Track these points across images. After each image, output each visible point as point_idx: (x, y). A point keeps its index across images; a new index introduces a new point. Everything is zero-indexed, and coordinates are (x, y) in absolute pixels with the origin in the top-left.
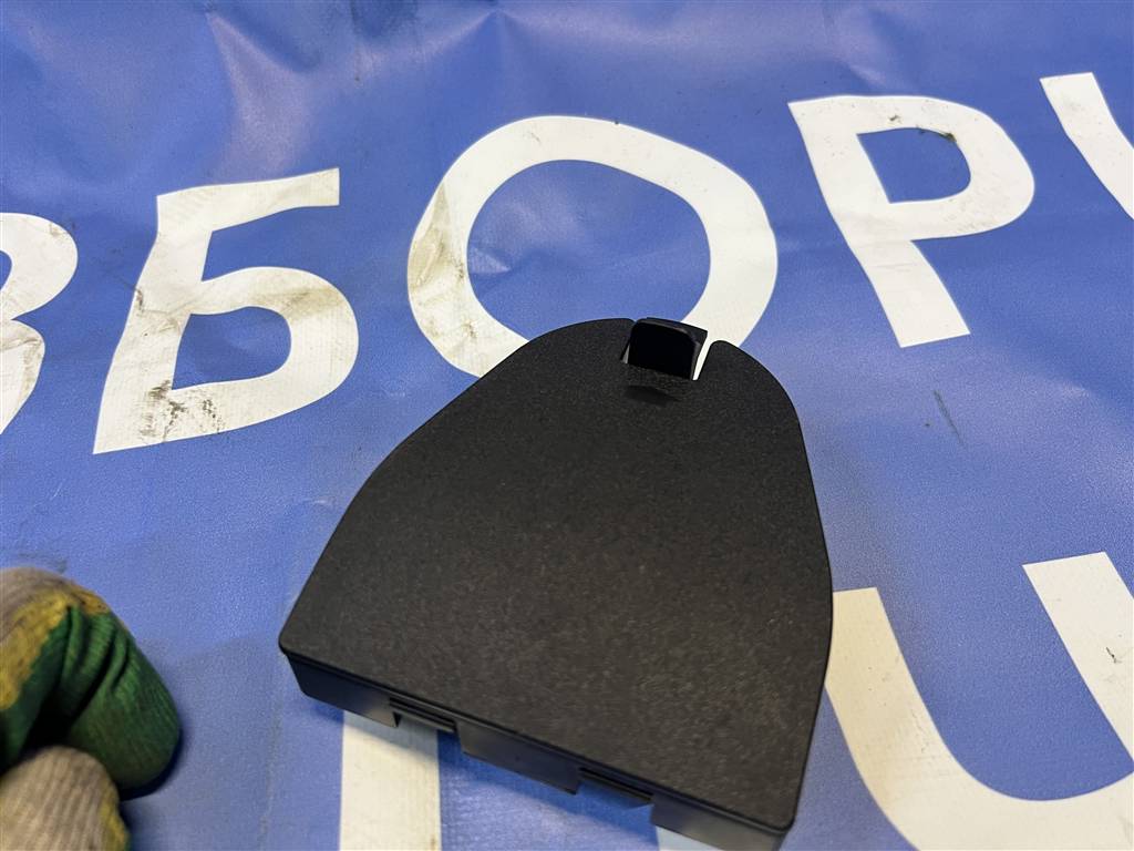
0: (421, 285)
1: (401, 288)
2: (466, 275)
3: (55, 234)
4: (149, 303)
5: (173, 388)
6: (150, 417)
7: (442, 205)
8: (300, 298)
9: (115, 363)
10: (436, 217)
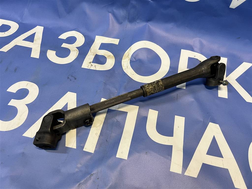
2: (130, 60)
3: (83, 37)
4: (92, 51)
5: (92, 63)
6: (89, 65)
7: (130, 49)
8: (109, 56)
9: (86, 57)
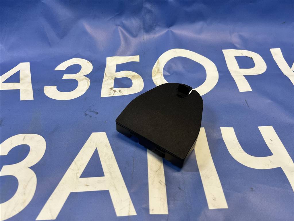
0: (155, 76)
1: (151, 76)
2: (163, 75)
3: (88, 63)
4: (107, 75)
5: (114, 88)
6: (110, 92)
7: (158, 63)
8: (134, 76)
9: (103, 84)
10: (157, 65)
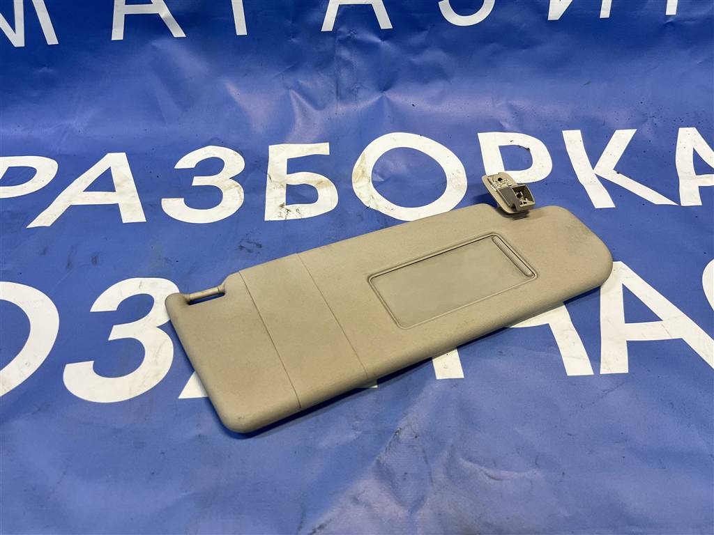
0: (357, 182)
1: (350, 182)
2: (371, 181)
3: (236, 154)
4: (273, 178)
5: (286, 205)
6: (280, 213)
7: (364, 158)
8: (319, 183)
9: (267, 197)
10: (361, 162)
